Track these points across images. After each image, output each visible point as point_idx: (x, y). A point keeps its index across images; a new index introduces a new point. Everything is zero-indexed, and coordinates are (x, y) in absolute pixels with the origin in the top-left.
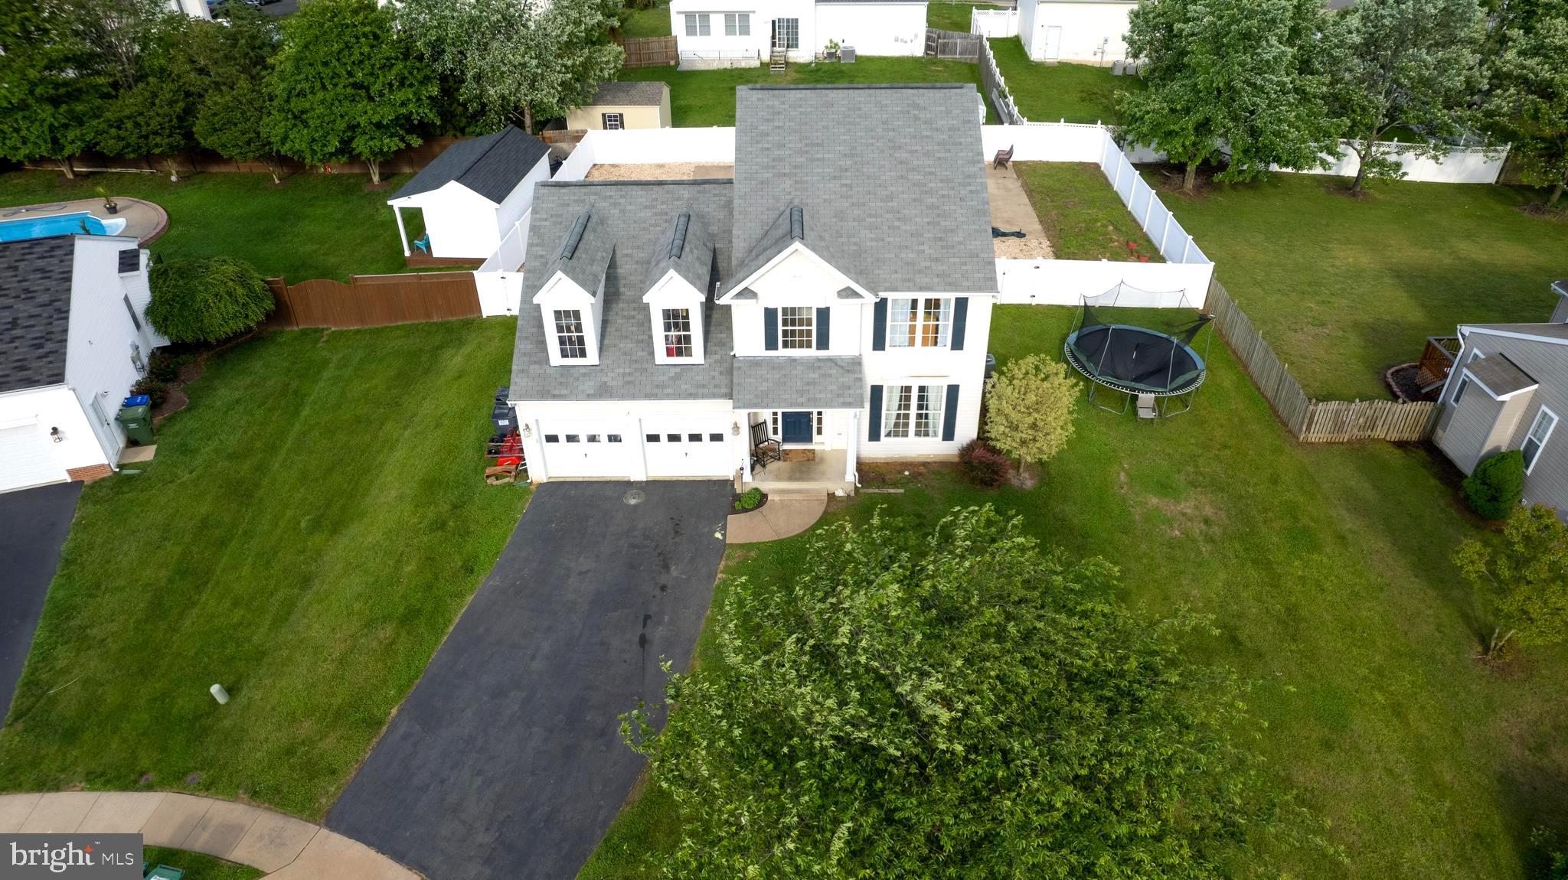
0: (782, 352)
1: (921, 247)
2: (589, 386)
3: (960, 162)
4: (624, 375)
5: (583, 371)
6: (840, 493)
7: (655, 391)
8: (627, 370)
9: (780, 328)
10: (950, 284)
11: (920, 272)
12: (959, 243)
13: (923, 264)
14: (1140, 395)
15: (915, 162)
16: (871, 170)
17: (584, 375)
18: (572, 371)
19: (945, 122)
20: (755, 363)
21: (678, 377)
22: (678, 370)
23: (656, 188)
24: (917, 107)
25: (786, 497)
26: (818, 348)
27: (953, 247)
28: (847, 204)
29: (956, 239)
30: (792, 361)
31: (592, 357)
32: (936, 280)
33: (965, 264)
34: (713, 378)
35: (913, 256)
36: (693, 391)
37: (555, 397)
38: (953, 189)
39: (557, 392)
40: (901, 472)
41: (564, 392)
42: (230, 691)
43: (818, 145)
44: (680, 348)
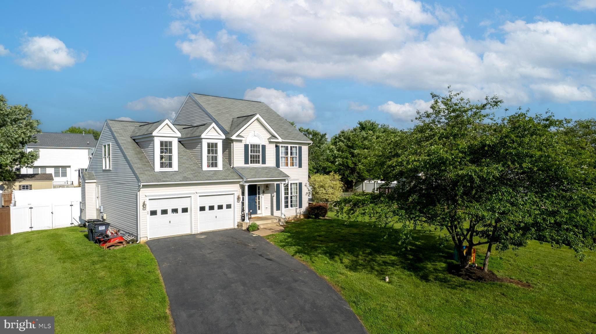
0: (250, 165)
2: (178, 177)
4: (192, 174)
9: (250, 154)
18: (166, 173)
20: (243, 168)
21: (215, 174)
22: (212, 173)
24: (251, 104)
25: (265, 226)
26: (262, 164)
30: (255, 168)
31: (175, 167)
34: (229, 174)
36: (225, 178)
38: (279, 121)
39: (164, 180)
41: (168, 180)
44: (213, 163)
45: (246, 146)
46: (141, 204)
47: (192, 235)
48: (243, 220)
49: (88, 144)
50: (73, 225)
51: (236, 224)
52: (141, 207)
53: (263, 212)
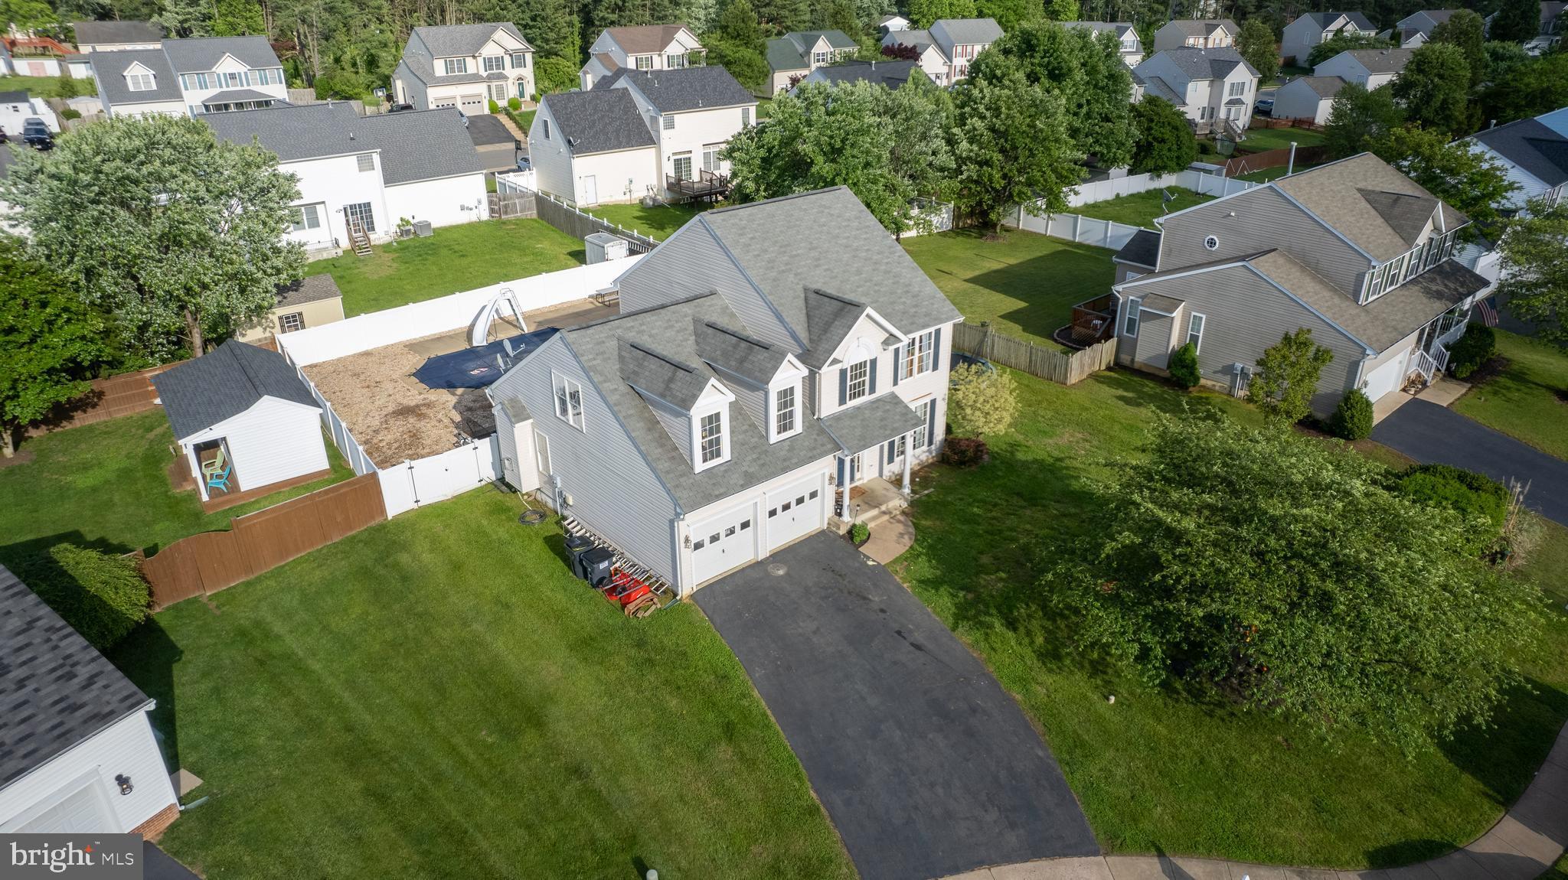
0: (851, 404)
1: (901, 300)
2: (736, 478)
4: (755, 460)
5: (722, 469)
6: (905, 505)
7: (786, 464)
8: (754, 456)
13: (912, 311)
17: (726, 471)
18: (714, 471)
20: (837, 418)
21: (791, 449)
22: (788, 443)
23: (663, 312)
28: (838, 283)
30: (858, 408)
31: (726, 454)
34: (816, 440)
35: (902, 307)
36: (810, 454)
37: (719, 497)
39: (717, 493)
41: (722, 490)
44: (785, 424)
45: (843, 373)
46: (682, 540)
47: (758, 563)
48: (840, 515)
49: (352, 139)
50: (483, 483)
51: (826, 522)
52: (683, 545)
53: (865, 476)
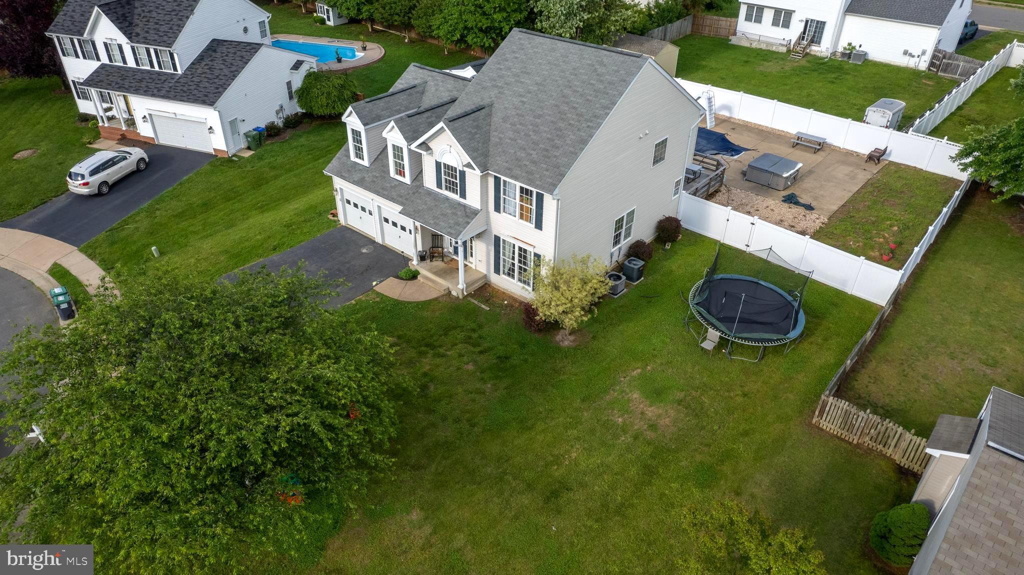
0: (446, 192)
1: (532, 152)
2: (357, 177)
3: (597, 106)
4: (374, 177)
5: (361, 168)
6: (454, 293)
7: (381, 191)
8: (377, 175)
9: (443, 176)
10: (529, 180)
11: (520, 166)
12: (555, 156)
13: (525, 162)
14: (710, 330)
15: (572, 99)
16: (544, 97)
17: (359, 170)
18: (357, 166)
19: (609, 77)
20: (429, 193)
21: (394, 187)
22: (397, 183)
23: (460, 81)
24: (602, 63)
25: (425, 281)
26: (462, 197)
27: (549, 158)
28: (514, 113)
29: (555, 153)
30: (447, 199)
31: (366, 162)
32: (524, 174)
33: (547, 170)
35: (523, 155)
36: (395, 197)
38: (579, 121)
39: (344, 174)
40: (503, 300)
41: (346, 175)
42: (162, 253)
43: (528, 73)
44: (400, 171)
45: (438, 164)
47: (373, 242)
53: (476, 263)
